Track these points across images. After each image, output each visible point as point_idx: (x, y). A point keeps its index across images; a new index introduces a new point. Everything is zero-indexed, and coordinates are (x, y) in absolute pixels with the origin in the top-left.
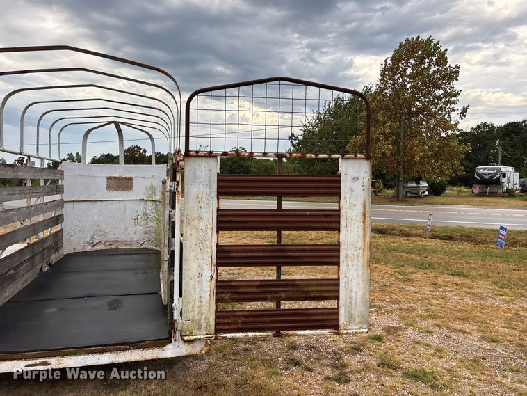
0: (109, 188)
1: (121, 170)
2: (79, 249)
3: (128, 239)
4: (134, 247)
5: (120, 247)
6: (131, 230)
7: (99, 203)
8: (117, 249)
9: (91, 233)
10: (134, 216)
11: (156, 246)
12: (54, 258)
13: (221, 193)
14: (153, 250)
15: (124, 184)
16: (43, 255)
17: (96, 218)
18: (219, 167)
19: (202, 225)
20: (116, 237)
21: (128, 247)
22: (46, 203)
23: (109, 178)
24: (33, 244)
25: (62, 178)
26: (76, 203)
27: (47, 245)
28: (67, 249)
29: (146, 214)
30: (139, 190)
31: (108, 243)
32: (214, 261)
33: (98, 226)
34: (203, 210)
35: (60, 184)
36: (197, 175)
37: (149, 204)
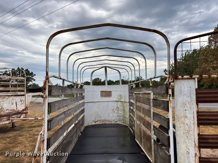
0: (102, 96)
1: (106, 88)
2: (90, 124)
3: (110, 119)
4: (113, 123)
5: (106, 123)
6: (111, 115)
7: (97, 103)
8: (105, 124)
9: (95, 116)
10: (113, 108)
11: (123, 123)
12: (82, 129)
13: (198, 101)
14: (121, 125)
15: (108, 94)
16: (79, 128)
17: (96, 110)
18: (197, 84)
19: (187, 121)
20: (105, 118)
21: (110, 123)
22: (80, 104)
23: (102, 92)
24: (76, 124)
25: (84, 92)
26: (88, 103)
27: (80, 124)
28: (86, 124)
29: (118, 108)
30: (115, 96)
31: (101, 121)
32: (197, 144)
33: (97, 113)
34: (187, 112)
35: (83, 95)
36: (182, 90)
37: (119, 103)
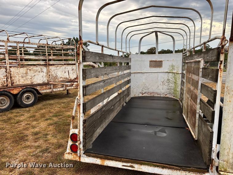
0: (151, 66)
1: (156, 57)
2: (137, 95)
3: (159, 92)
4: (162, 96)
5: (155, 96)
6: (161, 87)
7: (146, 74)
8: (153, 97)
9: (142, 88)
10: (163, 80)
11: (174, 97)
12: (127, 99)
14: (172, 98)
15: (157, 64)
16: (124, 98)
17: (144, 81)
20: (153, 90)
21: (159, 96)
22: (125, 74)
23: (151, 61)
24: (120, 94)
25: (130, 62)
26: (135, 74)
27: (125, 94)
28: (132, 95)
29: (168, 80)
30: (166, 67)
31: (149, 93)
33: (145, 85)
35: (129, 65)
37: (171, 74)
